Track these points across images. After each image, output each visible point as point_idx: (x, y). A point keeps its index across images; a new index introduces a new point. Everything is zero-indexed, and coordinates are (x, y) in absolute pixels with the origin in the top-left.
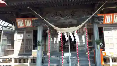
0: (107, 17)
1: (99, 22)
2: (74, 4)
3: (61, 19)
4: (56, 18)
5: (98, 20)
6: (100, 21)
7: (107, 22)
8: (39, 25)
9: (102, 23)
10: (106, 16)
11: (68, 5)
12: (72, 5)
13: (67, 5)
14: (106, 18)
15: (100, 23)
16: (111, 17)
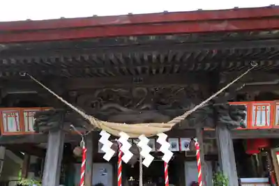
0: (256, 110)
1: (233, 122)
2: (158, 71)
3: (120, 111)
4: (105, 107)
5: (229, 118)
6: (236, 120)
7: (258, 124)
9: (243, 126)
10: (254, 108)
11: (143, 70)
14: (254, 112)
15: (236, 126)
16: (266, 110)
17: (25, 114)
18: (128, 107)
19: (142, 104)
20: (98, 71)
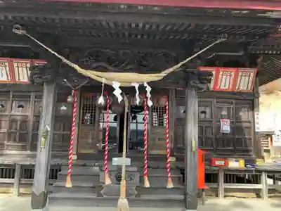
0: (222, 75)
1: (200, 86)
2: (142, 36)
5: (198, 82)
7: (222, 87)
8: (49, 83)
10: (221, 73)
11: (130, 35)
12: (139, 37)
13: (127, 34)
15: (202, 88)
16: (231, 75)
17: (15, 65)
18: (115, 66)
19: (127, 65)
20: (90, 33)
